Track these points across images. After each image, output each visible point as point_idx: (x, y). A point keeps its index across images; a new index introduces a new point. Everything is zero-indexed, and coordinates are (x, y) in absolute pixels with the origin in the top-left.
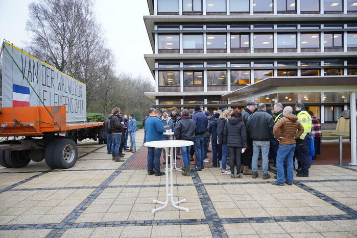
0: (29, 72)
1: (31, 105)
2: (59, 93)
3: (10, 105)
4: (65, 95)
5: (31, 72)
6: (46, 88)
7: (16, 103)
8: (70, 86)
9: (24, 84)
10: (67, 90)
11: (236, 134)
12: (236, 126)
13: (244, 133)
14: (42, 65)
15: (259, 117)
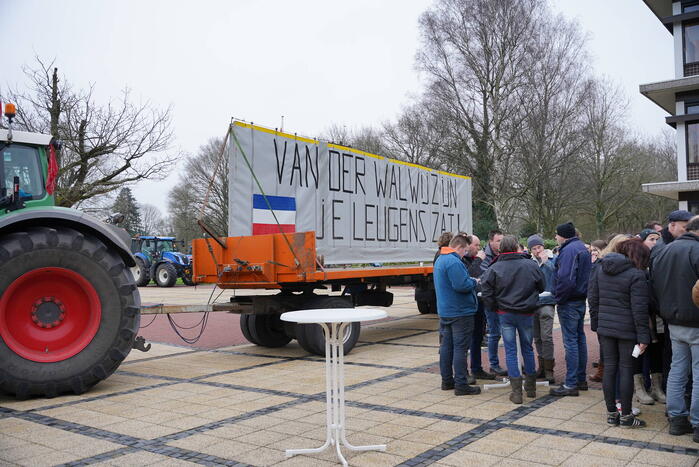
0: (294, 168)
1: (299, 230)
2: (382, 203)
3: (247, 232)
4: (399, 204)
5: (299, 168)
6: (340, 195)
7: (259, 229)
8: (414, 184)
9: (284, 191)
10: (407, 194)
11: (616, 302)
12: (616, 279)
13: (638, 300)
14: (331, 151)
15: (676, 256)
